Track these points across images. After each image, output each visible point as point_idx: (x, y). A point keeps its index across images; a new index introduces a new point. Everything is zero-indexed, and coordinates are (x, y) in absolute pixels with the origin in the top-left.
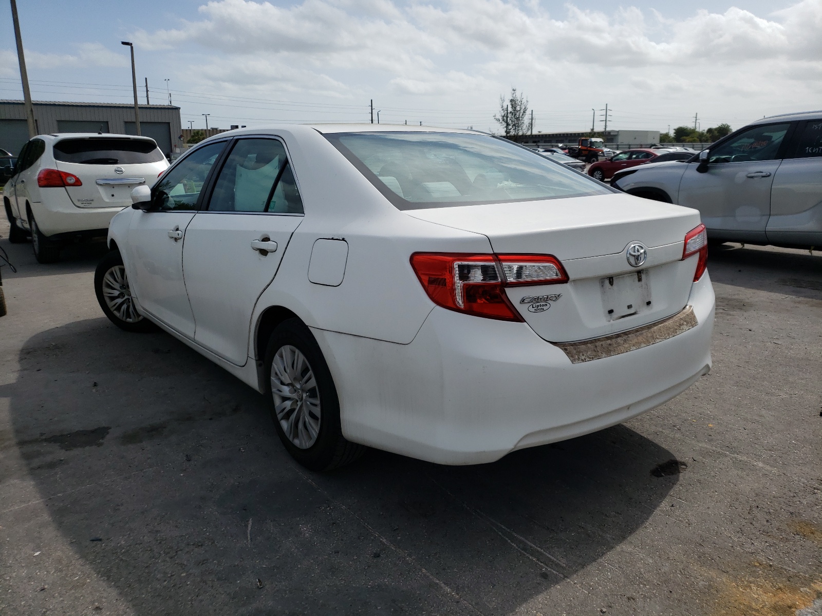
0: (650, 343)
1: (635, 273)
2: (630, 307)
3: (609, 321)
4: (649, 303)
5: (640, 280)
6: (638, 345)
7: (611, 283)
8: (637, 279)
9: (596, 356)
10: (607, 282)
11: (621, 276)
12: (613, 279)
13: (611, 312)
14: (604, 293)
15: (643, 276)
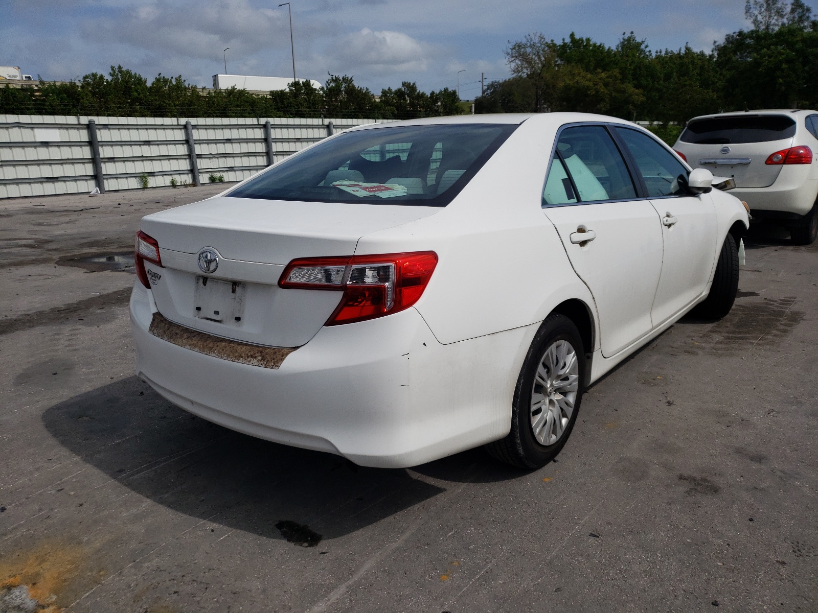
0: (204, 351)
1: (230, 283)
2: (217, 313)
3: (195, 317)
4: (238, 319)
5: (234, 291)
6: (193, 346)
7: (205, 283)
8: (231, 290)
9: (162, 336)
10: (201, 281)
11: (215, 280)
12: (206, 280)
13: (199, 309)
14: (197, 289)
15: (238, 290)
